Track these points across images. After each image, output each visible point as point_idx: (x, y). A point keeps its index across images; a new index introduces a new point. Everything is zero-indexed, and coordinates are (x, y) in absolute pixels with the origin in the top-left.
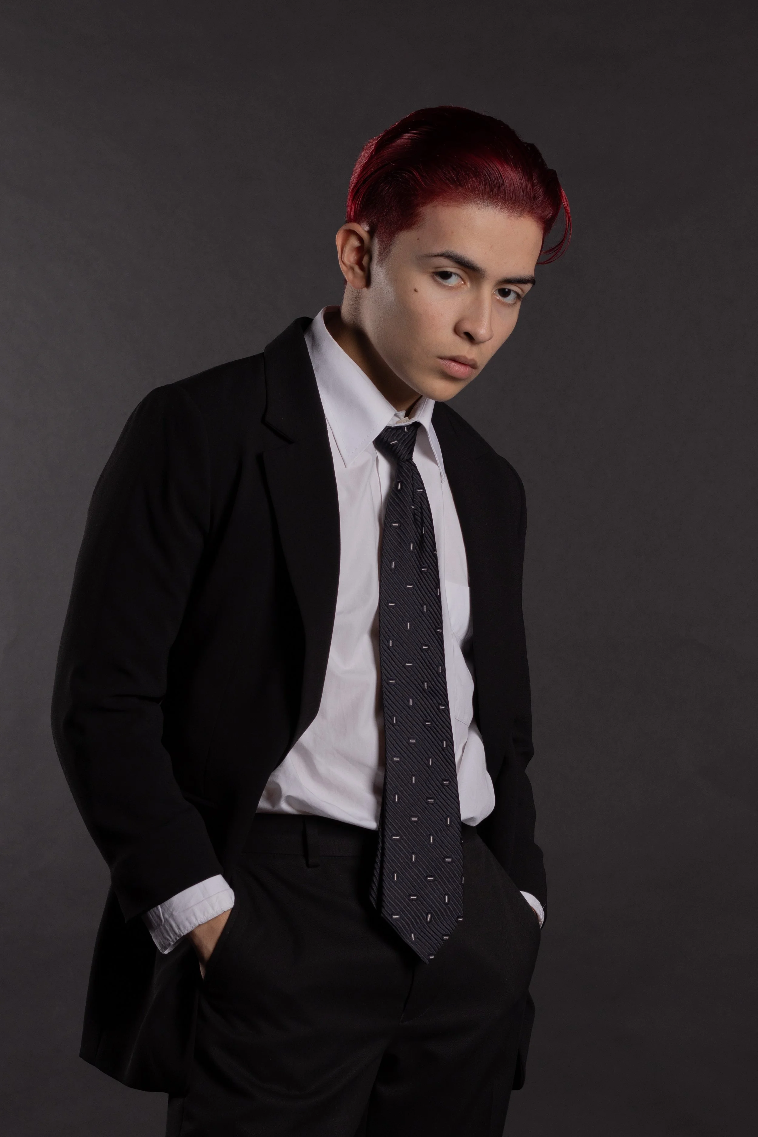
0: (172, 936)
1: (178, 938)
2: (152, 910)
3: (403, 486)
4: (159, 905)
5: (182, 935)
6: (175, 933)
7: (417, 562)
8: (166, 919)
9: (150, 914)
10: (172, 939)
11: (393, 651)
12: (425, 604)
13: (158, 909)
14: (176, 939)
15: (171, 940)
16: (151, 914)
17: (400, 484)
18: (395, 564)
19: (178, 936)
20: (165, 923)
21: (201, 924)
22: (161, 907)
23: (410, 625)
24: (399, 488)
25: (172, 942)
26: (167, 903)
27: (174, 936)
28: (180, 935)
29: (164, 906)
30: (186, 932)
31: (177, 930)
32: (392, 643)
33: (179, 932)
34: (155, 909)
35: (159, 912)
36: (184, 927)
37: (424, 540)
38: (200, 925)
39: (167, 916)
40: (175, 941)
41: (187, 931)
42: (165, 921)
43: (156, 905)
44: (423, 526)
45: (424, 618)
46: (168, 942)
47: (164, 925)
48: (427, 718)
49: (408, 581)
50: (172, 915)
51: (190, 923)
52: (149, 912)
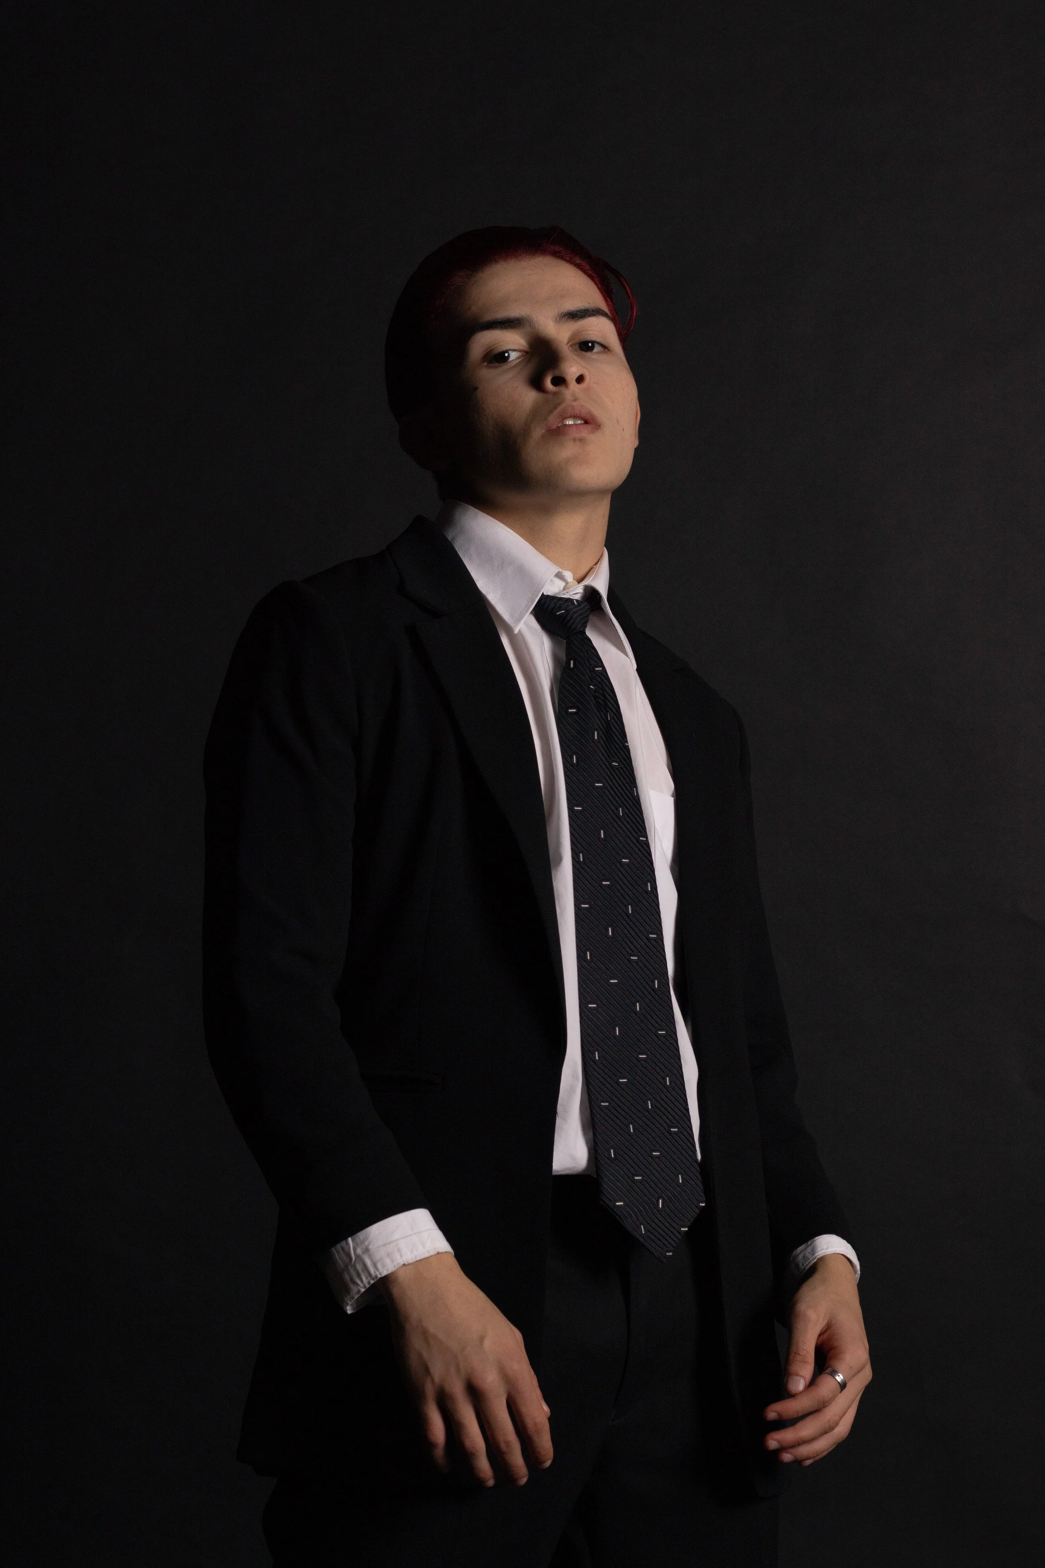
0: (364, 1279)
1: (372, 1282)
2: (339, 1245)
3: (577, 663)
4: (349, 1237)
5: (379, 1276)
6: (370, 1275)
7: (605, 754)
8: (358, 1257)
9: (335, 1252)
10: (363, 1284)
11: (584, 866)
12: (620, 807)
13: (347, 1244)
14: (369, 1283)
15: (361, 1285)
16: (337, 1252)
17: (572, 662)
18: (576, 758)
19: (373, 1279)
20: (356, 1262)
21: (406, 1263)
22: (353, 1241)
23: (604, 832)
24: (572, 666)
25: (362, 1288)
26: (361, 1235)
27: (367, 1278)
28: (376, 1276)
29: (357, 1239)
30: (385, 1273)
31: (372, 1270)
32: (583, 856)
33: (375, 1272)
34: (343, 1243)
35: (350, 1247)
36: (384, 1266)
37: (611, 729)
38: (404, 1265)
39: (359, 1251)
40: (368, 1286)
41: (387, 1270)
42: (356, 1259)
43: (346, 1238)
44: (608, 711)
45: (620, 823)
46: (357, 1288)
47: (354, 1264)
48: (633, 951)
49: (597, 778)
50: (367, 1250)
51: (393, 1262)
52: (333, 1249)
